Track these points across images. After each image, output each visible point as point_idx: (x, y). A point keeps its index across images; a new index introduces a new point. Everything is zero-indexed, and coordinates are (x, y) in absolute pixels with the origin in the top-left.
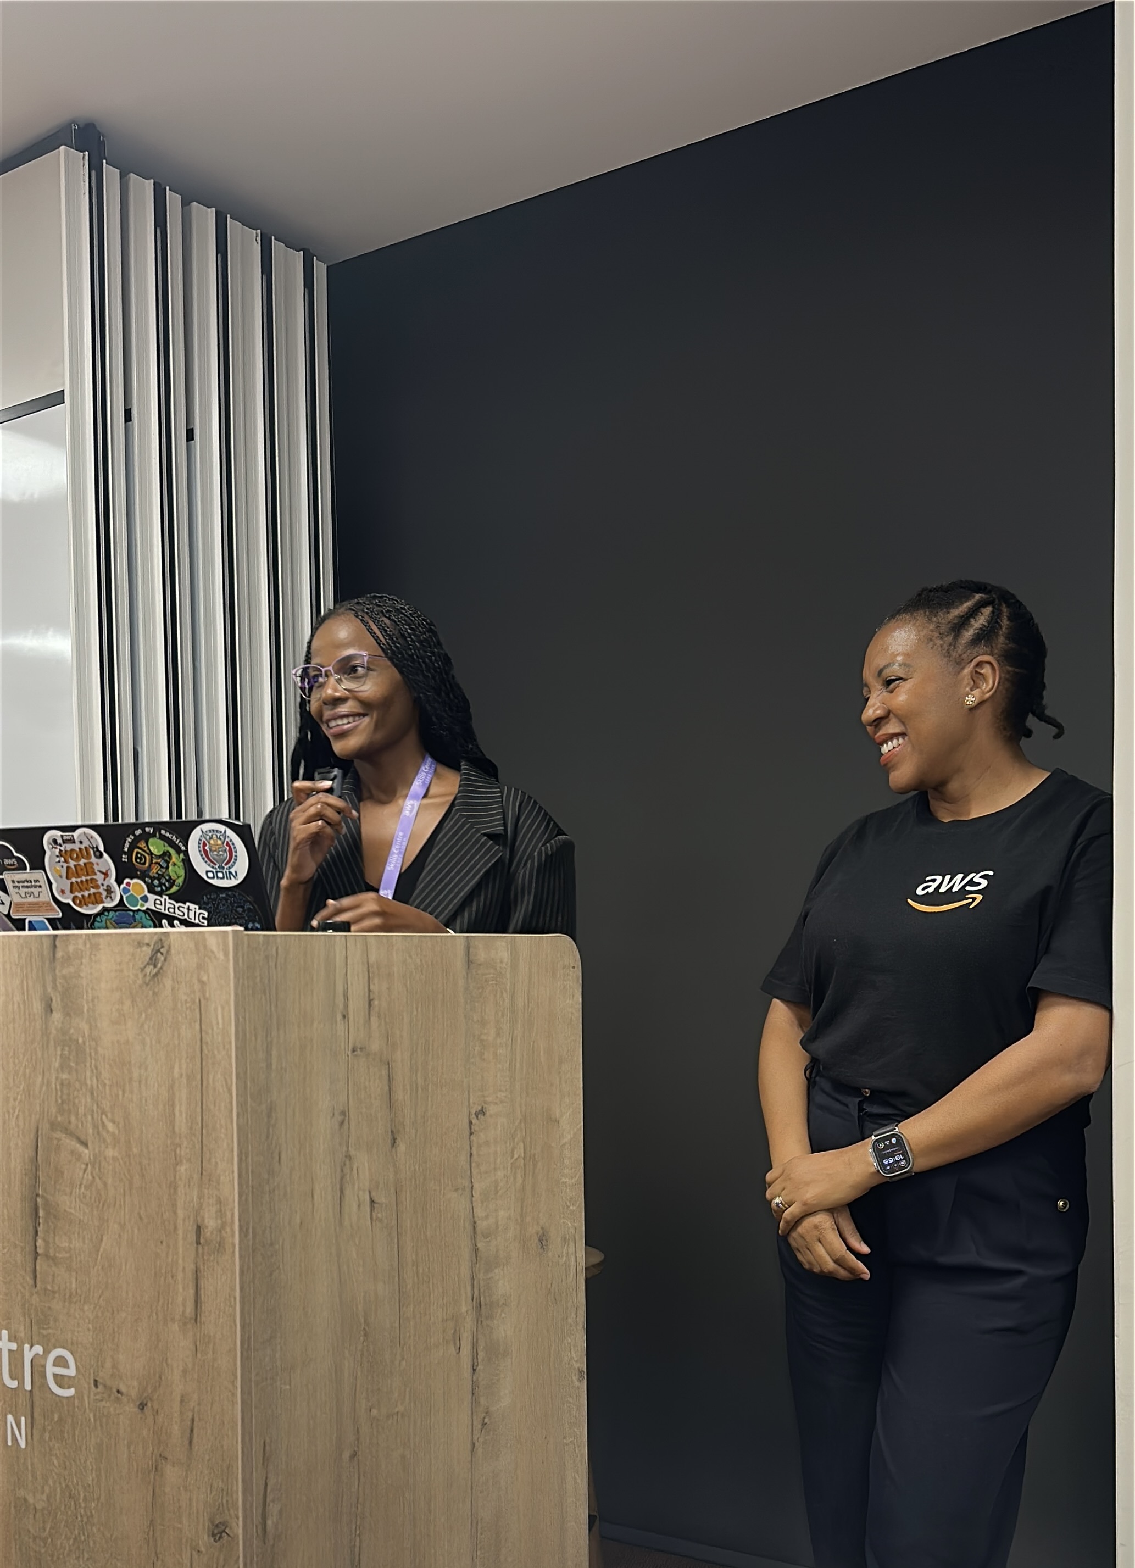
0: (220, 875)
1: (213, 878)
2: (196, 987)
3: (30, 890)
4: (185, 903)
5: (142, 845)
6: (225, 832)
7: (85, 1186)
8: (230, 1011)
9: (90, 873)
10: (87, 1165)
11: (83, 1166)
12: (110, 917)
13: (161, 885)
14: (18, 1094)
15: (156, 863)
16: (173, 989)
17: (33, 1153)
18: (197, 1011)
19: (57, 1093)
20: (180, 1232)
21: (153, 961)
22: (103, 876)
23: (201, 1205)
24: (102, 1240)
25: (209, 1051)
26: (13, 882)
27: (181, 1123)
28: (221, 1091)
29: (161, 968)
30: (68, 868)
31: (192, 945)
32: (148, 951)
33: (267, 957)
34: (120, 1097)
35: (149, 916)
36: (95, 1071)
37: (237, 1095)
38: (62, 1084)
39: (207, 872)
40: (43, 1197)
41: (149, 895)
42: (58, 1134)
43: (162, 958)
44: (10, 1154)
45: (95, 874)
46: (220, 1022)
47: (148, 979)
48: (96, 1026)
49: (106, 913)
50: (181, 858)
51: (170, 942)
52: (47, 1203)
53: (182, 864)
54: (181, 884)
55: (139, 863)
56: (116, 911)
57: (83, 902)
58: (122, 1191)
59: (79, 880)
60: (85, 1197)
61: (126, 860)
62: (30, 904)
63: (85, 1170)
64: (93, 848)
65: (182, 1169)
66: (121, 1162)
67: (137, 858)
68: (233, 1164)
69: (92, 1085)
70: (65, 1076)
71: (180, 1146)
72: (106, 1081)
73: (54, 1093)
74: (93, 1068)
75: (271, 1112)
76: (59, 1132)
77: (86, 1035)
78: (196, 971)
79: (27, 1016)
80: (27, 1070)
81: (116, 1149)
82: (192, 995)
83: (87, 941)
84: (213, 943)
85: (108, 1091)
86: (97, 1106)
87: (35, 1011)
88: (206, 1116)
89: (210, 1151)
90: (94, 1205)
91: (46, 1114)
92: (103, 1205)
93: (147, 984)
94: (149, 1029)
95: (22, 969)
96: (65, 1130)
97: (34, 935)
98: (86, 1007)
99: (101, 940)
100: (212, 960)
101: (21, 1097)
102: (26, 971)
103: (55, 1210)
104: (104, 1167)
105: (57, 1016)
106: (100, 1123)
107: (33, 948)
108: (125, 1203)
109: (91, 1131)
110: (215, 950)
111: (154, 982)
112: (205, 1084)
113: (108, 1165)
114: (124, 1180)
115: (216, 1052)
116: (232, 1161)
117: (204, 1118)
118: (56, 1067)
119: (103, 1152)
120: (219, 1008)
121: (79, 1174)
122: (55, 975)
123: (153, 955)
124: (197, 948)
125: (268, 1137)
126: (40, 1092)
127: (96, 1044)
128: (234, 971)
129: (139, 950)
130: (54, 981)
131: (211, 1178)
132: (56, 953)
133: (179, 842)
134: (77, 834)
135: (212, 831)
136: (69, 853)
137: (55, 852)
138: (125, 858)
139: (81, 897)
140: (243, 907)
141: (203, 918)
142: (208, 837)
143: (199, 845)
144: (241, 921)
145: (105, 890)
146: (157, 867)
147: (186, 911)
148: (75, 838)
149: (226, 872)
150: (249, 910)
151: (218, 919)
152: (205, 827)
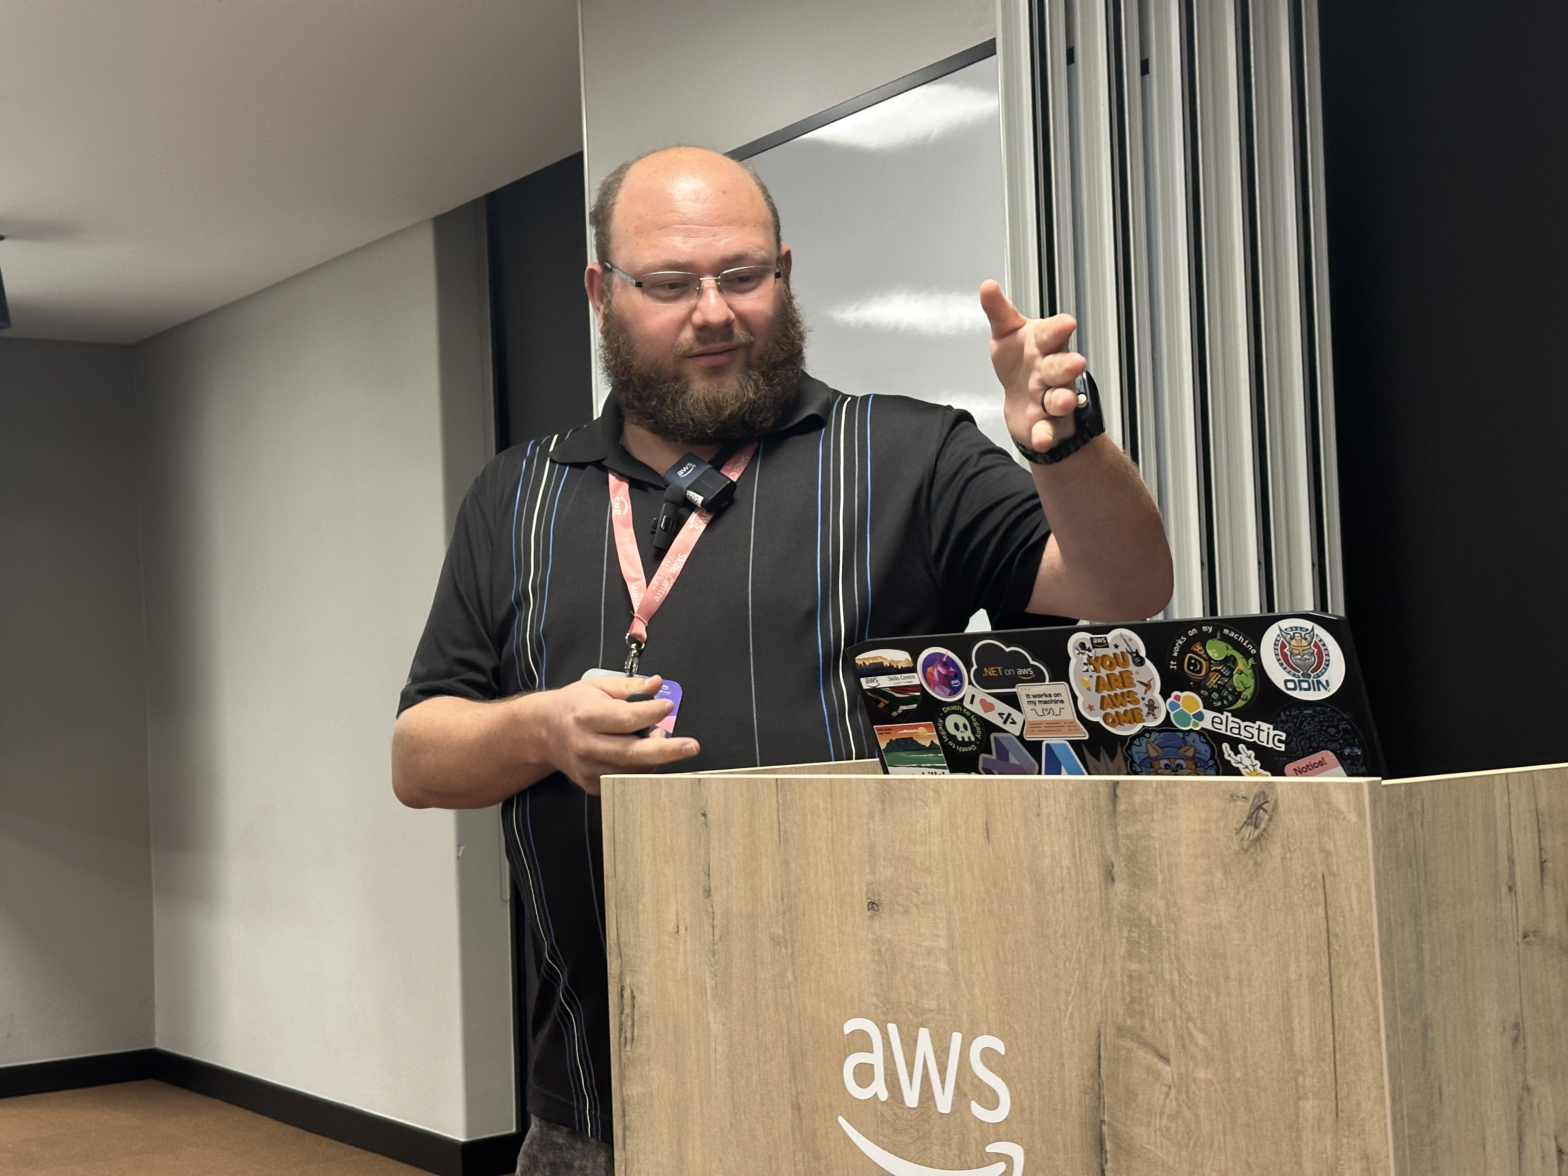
0: (1305, 685)
1: (1295, 689)
2: (1317, 858)
3: (1048, 706)
4: (1255, 723)
5: (1198, 648)
6: (1313, 630)
7: (1168, 1115)
8: (1369, 892)
9: (1126, 684)
10: (1170, 1087)
11: (1164, 1089)
12: (1152, 739)
13: (1221, 698)
14: (1072, 985)
15: (1216, 671)
16: (1283, 858)
17: (1091, 1064)
18: (1321, 890)
19: (1124, 988)
21: (1253, 819)
22: (1144, 688)
23: (1338, 1159)
25: (1340, 946)
26: (1028, 696)
27: (1303, 1042)
28: (1361, 1002)
29: (1265, 830)
30: (1098, 678)
31: (1309, 801)
32: (1245, 808)
33: (1411, 814)
34: (1213, 1000)
35: (1205, 738)
36: (1175, 962)
37: (1385, 1008)
38: (1130, 977)
39: (1286, 681)
40: (1110, 1125)
41: (1205, 712)
42: (1127, 1043)
43: (1266, 817)
44: (1063, 1064)
45: (1135, 686)
46: (1355, 907)
47: (1246, 843)
48: (1175, 903)
49: (1147, 735)
50: (1250, 665)
51: (1277, 796)
52: (1116, 1135)
53: (1251, 671)
54: (1249, 697)
55: (1192, 671)
56: (1160, 732)
57: (1118, 720)
58: (1221, 1127)
59: (1112, 693)
60: (1168, 1129)
61: (1175, 667)
62: (1049, 724)
63: (1167, 1095)
64: (1131, 653)
65: (1308, 1106)
66: (1217, 1087)
67: (1189, 664)
68: (1384, 1107)
69: (1171, 981)
70: (1134, 966)
71: (1303, 1073)
72: (1192, 977)
73: (1120, 988)
74: (1173, 957)
75: (1427, 1030)
76: (1129, 1040)
77: (1162, 915)
78: (1317, 836)
79: (1080, 884)
80: (1082, 955)
81: (1210, 1069)
82: (1312, 868)
83: (1159, 791)
84: (1340, 800)
85: (1195, 991)
86: (1181, 1010)
87: (1091, 878)
88: (1339, 1036)
89: (1347, 1083)
90: (1182, 1143)
91: (1109, 1014)
92: (1195, 1144)
93: (1246, 851)
94: (1250, 910)
95: (1072, 824)
96: (1139, 1039)
97: (1087, 781)
98: (1160, 877)
99: (1179, 790)
100: (1340, 821)
101: (1076, 989)
102: (1077, 827)
103: (1128, 1145)
104: (1194, 1093)
105: (1121, 887)
106: (1185, 1032)
107: (1086, 798)
108: (1225, 1144)
109: (1173, 1042)
110: (1345, 809)
111: (1256, 849)
112: (1335, 991)
113: (1200, 1091)
114: (1223, 1112)
115: (1351, 948)
116: (1383, 1101)
117: (1337, 1039)
118: (1122, 954)
119: (1192, 1072)
120: (1353, 888)
121: (1158, 1099)
122: (1117, 833)
123: (1254, 813)
124: (1317, 805)
125: (1424, 1064)
126: (1101, 985)
127: (1176, 926)
128: (1373, 837)
129: (1232, 805)
130: (1116, 841)
131: (1352, 1123)
132: (1118, 805)
133: (1247, 644)
134: (1111, 636)
135: (1294, 629)
136: (1100, 660)
137: (1082, 658)
138: (1173, 665)
139: (1114, 714)
140: (1337, 727)
141: (1280, 741)
142: (1289, 636)
143: (1276, 647)
144: (1333, 746)
145: (1147, 705)
146: (1217, 676)
147: (1255, 732)
148: (1109, 642)
149: (1313, 681)
150: (1345, 729)
151: (1300, 742)
152: (1285, 624)
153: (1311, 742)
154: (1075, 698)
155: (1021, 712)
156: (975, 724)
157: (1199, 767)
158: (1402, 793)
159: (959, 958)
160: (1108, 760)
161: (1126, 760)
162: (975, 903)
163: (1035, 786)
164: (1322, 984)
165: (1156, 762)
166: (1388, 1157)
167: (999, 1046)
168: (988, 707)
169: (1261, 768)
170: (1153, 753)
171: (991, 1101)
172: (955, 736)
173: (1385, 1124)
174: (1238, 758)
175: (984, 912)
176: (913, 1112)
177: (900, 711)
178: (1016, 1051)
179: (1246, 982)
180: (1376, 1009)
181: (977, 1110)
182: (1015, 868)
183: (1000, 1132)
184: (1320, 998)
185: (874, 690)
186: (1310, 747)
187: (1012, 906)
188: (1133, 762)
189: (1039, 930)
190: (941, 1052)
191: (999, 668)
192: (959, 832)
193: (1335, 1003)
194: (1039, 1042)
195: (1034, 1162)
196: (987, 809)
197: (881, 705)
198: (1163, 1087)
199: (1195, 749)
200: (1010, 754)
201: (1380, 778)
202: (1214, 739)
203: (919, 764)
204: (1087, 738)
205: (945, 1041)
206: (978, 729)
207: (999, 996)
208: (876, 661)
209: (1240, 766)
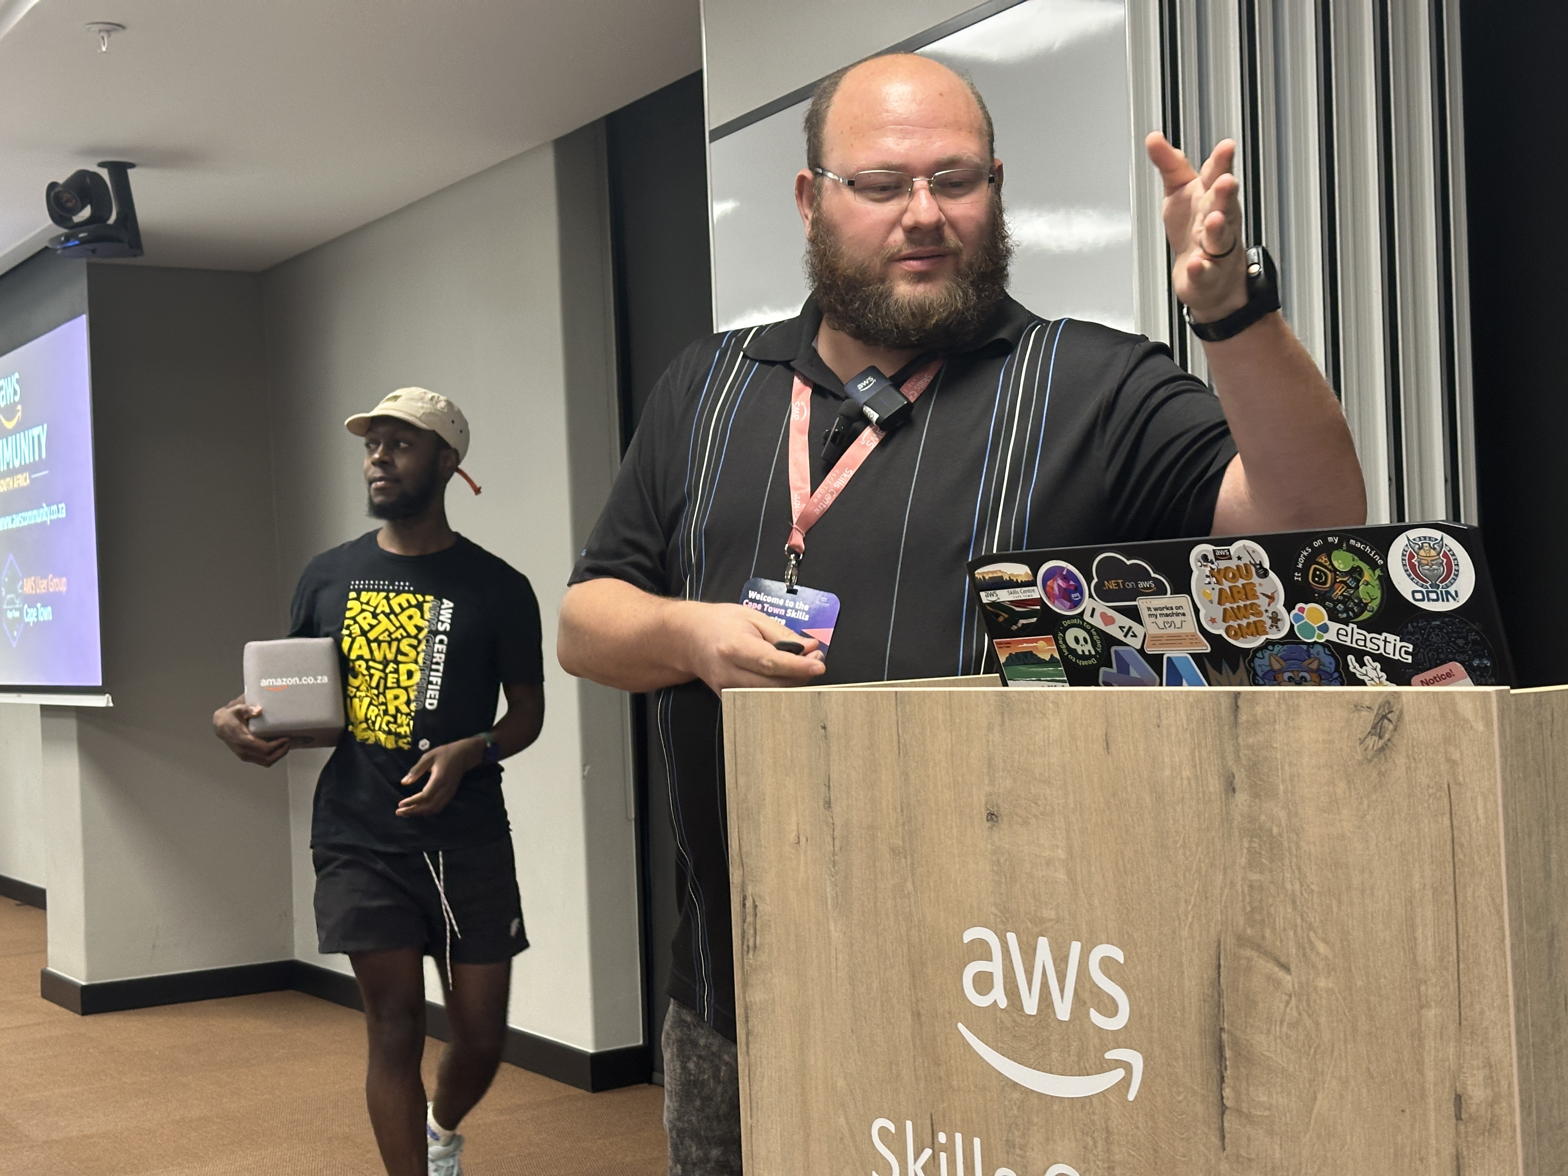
0: (1433, 596)
1: (1423, 600)
2: (1442, 767)
3: (1169, 619)
4: (1381, 635)
5: (1323, 559)
6: (1442, 539)
7: (1288, 1023)
8: (1496, 802)
9: (1249, 597)
10: (1290, 996)
11: (1285, 998)
12: (1275, 652)
13: (1346, 610)
14: (1191, 895)
15: (1341, 582)
16: (1408, 768)
17: (1211, 973)
18: (1446, 800)
19: (1244, 898)
20: (1431, 1100)
21: (1377, 729)
22: (1267, 600)
23: (1460, 1067)
24: (1315, 1098)
25: (1465, 856)
26: (1149, 609)
27: (1426, 951)
28: (1486, 911)
29: (1389, 740)
30: (1221, 590)
31: (1435, 711)
32: (1368, 718)
33: (1540, 724)
34: (1335, 910)
35: (1330, 650)
36: (1296, 872)
37: (1510, 919)
38: (1251, 887)
39: (1414, 592)
40: (1230, 1033)
41: (1330, 624)
42: (1248, 952)
43: (1391, 727)
44: (1183, 972)
45: (1257, 598)
46: (1481, 816)
47: (1370, 753)
48: (1297, 813)
49: (1270, 647)
50: (1377, 576)
51: (1403, 705)
52: (1236, 1042)
53: (1377, 582)
54: (1376, 608)
55: (1317, 582)
56: (1283, 644)
57: (1240, 633)
58: (1342, 1036)
59: (1235, 606)
60: (1288, 1037)
61: (1300, 579)
62: (1171, 636)
63: (1288, 1003)
64: (1255, 565)
65: (1431, 1014)
66: (1338, 995)
67: (1314, 575)
68: (1508, 1015)
69: (1293, 891)
70: (1254, 877)
71: (1426, 982)
72: (1313, 887)
73: (1241, 898)
74: (1294, 867)
75: (1553, 940)
76: (1249, 950)
77: (1284, 825)
78: (1442, 745)
79: (1201, 795)
80: (1202, 865)
81: (1331, 978)
82: (1437, 777)
83: (1281, 701)
84: (1467, 709)
85: (1316, 900)
86: (1302, 919)
87: (1212, 789)
88: (1463, 944)
89: (1471, 993)
90: (1303, 1050)
91: (1230, 923)
92: (1315, 1051)
93: (1370, 761)
94: (1374, 820)
95: (1192, 735)
96: (1258, 948)
97: (1208, 692)
98: (1281, 787)
99: (1302, 701)
100: (1466, 731)
101: (1195, 899)
102: (1198, 738)
103: (1249, 1052)
104: (1315, 1002)
105: (1242, 797)
106: (1306, 941)
107: (1207, 709)
108: (1346, 1052)
109: (1294, 951)
110: (1471, 719)
111: (1380, 759)
112: (1460, 900)
113: (1320, 999)
114: (1344, 1021)
115: (1476, 858)
116: (1506, 1010)
117: (1461, 947)
118: (1243, 865)
119: (1313, 981)
120: (1479, 798)
121: (1278, 1007)
122: (1238, 745)
123: (1379, 722)
124: (1443, 715)
125: (1550, 975)
126: (1221, 895)
127: (1298, 835)
128: (1501, 746)
129: (1356, 715)
130: (1237, 752)
131: (1475, 1031)
132: (1239, 715)
133: (1374, 555)
134: (1234, 548)
135: (1422, 539)
136: (1222, 573)
137: (1204, 571)
138: (1298, 577)
139: (1237, 627)
140: (1465, 638)
141: (1407, 653)
142: (1417, 546)
143: (1404, 558)
144: (1462, 657)
145: (1270, 618)
146: (1343, 587)
147: (1382, 644)
148: (1232, 553)
149: (1441, 592)
150: (1475, 642)
151: (1428, 653)
152: (1413, 534)
153: (1438, 653)
154: (1197, 611)
155: (1142, 625)
156: (1096, 637)
157: (1323, 678)
158: (1531, 702)
159: (1078, 870)
160: (1230, 673)
161: (1248, 673)
162: (1094, 814)
163: (1155, 697)
164: (1446, 893)
165: (1280, 676)
166: (1511, 1065)
167: (1119, 955)
168: (1109, 621)
169: (1387, 680)
170: (1277, 666)
171: (1110, 1008)
172: (1075, 650)
173: (1509, 1033)
174: (1363, 670)
175: (1103, 823)
176: (1032, 1019)
177: (1019, 625)
178: (1135, 959)
179: (1368, 892)
180: (1501, 918)
181: (1096, 1017)
182: (1134, 779)
183: (1119, 1039)
184: (1444, 907)
185: (993, 604)
186: (1438, 658)
187: (1131, 816)
188: (1255, 674)
189: (1159, 840)
190: (1061, 960)
191: (1120, 581)
192: (1079, 743)
193: (1460, 913)
194: (1159, 950)
195: (1152, 1069)
196: (1107, 721)
197: (1001, 619)
198: (1283, 995)
199: (1320, 661)
200: (1131, 668)
201: (1508, 687)
202: (1339, 651)
203: (1039, 677)
204: (1209, 650)
205: (1064, 950)
206: (1099, 642)
207: (1118, 905)
208: (995, 575)
209: (1366, 679)
